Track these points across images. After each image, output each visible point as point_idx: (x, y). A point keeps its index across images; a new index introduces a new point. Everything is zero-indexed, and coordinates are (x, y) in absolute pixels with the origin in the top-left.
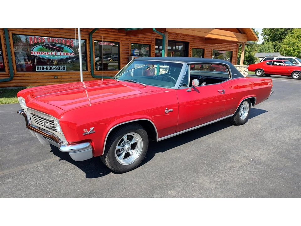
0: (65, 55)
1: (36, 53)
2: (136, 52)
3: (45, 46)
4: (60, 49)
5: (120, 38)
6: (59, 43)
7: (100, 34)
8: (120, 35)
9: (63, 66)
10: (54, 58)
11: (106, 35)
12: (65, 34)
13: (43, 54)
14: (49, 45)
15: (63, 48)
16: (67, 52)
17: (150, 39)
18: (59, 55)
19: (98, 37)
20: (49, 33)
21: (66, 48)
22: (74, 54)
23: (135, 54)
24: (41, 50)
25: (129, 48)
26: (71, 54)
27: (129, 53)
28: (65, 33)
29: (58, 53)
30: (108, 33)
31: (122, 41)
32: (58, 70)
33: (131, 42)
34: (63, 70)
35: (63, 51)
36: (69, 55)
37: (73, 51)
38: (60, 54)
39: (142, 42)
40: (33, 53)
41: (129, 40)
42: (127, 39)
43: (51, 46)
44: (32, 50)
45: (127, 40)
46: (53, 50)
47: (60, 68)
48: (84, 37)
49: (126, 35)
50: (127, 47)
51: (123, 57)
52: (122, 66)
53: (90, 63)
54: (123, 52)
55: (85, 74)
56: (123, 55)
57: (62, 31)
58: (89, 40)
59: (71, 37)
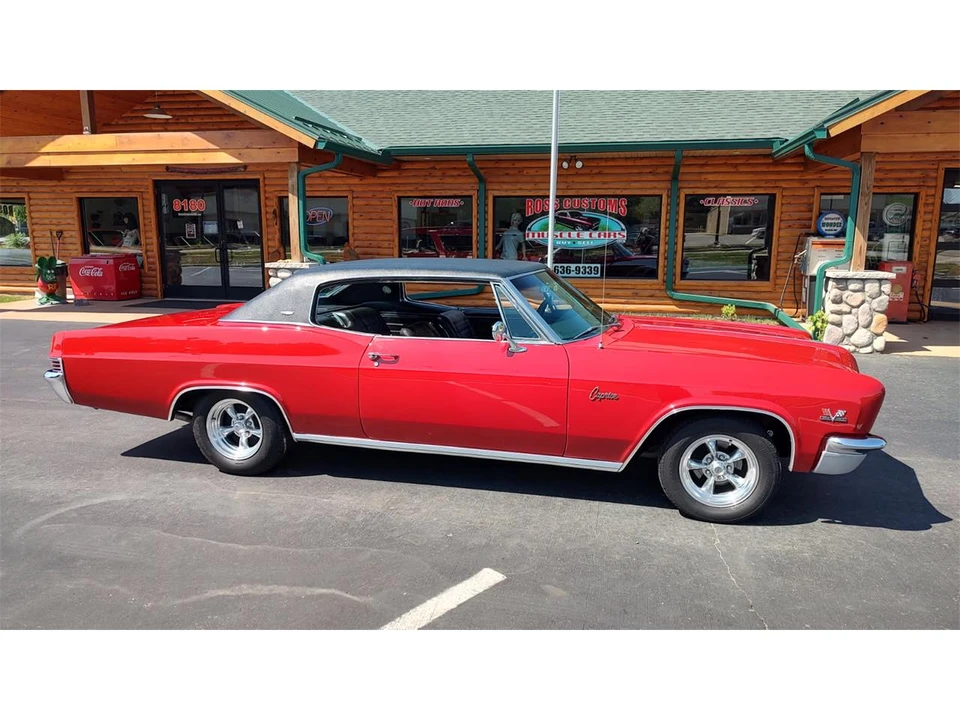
0: (602, 237)
1: (536, 235)
2: (830, 221)
4: (592, 225)
5: (776, 181)
6: (590, 210)
7: (707, 176)
8: (779, 173)
9: (593, 265)
10: (574, 246)
11: (727, 177)
12: (605, 186)
14: (565, 215)
15: (598, 220)
16: (608, 230)
17: (917, 174)
18: (587, 239)
19: (699, 185)
20: (567, 189)
22: (625, 234)
23: (824, 229)
25: (811, 211)
26: (617, 236)
27: (810, 227)
28: (605, 183)
29: (585, 235)
30: (734, 170)
31: (784, 189)
32: (581, 275)
33: (823, 191)
34: (593, 275)
35: (596, 229)
36: (612, 237)
37: (624, 227)
38: (590, 236)
40: (531, 235)
41: (812, 184)
42: (805, 182)
43: (569, 218)
44: (529, 229)
45: (807, 185)
46: (573, 226)
47: (587, 270)
48: (655, 188)
49: (802, 169)
50: (803, 208)
51: (782, 241)
52: (777, 269)
53: (666, 258)
54: (783, 225)
55: (648, 287)
56: (782, 233)
57: (599, 179)
58: (668, 196)
59: (618, 192)
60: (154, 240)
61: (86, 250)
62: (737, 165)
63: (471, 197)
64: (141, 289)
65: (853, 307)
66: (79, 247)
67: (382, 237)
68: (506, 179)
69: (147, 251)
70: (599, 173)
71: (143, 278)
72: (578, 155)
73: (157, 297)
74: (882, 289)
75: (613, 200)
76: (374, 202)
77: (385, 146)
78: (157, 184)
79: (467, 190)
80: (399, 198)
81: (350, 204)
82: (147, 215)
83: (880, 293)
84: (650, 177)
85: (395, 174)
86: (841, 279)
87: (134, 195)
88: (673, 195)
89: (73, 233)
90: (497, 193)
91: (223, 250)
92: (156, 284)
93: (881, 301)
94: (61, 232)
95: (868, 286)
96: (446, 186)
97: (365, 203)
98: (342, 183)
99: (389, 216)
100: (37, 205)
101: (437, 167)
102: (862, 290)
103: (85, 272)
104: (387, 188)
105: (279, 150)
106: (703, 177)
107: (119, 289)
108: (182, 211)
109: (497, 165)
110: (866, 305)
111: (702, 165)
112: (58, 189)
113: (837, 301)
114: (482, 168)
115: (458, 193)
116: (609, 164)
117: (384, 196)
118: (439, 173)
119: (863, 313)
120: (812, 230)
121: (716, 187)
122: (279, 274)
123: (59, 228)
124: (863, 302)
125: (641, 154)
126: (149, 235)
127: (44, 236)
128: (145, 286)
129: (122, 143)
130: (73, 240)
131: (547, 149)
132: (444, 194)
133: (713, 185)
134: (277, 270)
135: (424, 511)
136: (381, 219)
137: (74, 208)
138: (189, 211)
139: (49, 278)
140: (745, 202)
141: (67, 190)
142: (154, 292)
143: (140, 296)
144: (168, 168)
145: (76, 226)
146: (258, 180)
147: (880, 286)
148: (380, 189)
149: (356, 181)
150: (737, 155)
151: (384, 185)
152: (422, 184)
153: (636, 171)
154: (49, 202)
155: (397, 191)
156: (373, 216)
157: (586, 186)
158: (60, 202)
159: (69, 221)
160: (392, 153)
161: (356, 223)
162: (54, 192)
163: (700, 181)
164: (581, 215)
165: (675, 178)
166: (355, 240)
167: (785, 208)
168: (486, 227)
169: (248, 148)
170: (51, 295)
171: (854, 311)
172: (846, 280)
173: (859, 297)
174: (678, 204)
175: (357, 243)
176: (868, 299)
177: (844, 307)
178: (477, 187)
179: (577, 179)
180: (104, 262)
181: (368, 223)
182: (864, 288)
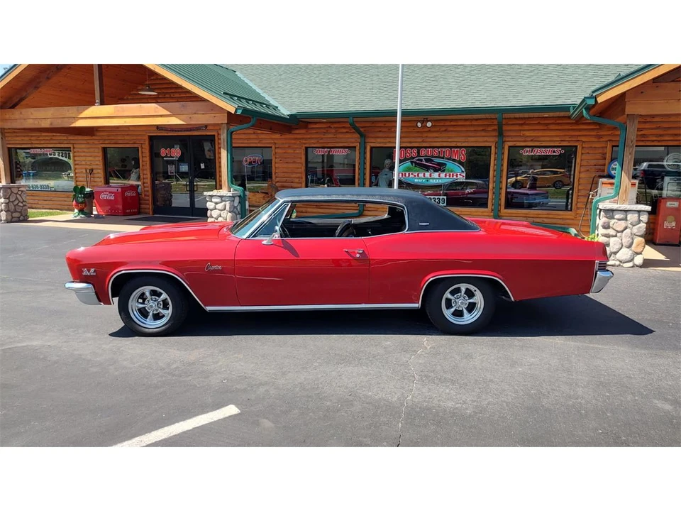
0: (448, 177)
3: (415, 163)
4: (440, 168)
5: (579, 136)
6: (439, 157)
7: (525, 132)
8: (580, 130)
9: (441, 197)
10: (428, 183)
11: (539, 134)
12: (450, 140)
13: (411, 176)
14: (421, 160)
15: (445, 164)
16: (452, 171)
18: (437, 178)
19: (518, 139)
20: (423, 142)
21: (450, 165)
22: (464, 175)
23: (613, 172)
24: (409, 169)
25: (605, 159)
26: (459, 176)
27: (603, 171)
28: (449, 138)
29: (436, 175)
30: (545, 128)
31: (584, 142)
33: (614, 144)
35: (444, 171)
36: (455, 177)
37: (463, 170)
38: (439, 176)
39: (653, 141)
41: (606, 139)
42: (600, 137)
43: (424, 163)
45: (601, 140)
46: (427, 168)
47: (437, 200)
48: (486, 141)
49: (598, 127)
50: (599, 157)
51: (581, 181)
52: (578, 202)
53: (494, 193)
54: (582, 169)
55: (480, 214)
56: (582, 175)
57: (444, 134)
58: (496, 148)
59: (459, 144)
60: (149, 176)
61: (107, 182)
62: (547, 124)
63: (355, 147)
64: (139, 209)
65: (618, 232)
66: (102, 180)
67: (294, 176)
68: (380, 135)
69: (144, 183)
70: (445, 130)
71: (141, 201)
72: (429, 118)
73: (149, 213)
74: (641, 218)
75: (456, 150)
76: (290, 151)
77: (294, 112)
78: (151, 138)
79: (353, 143)
80: (307, 148)
81: (273, 152)
82: (144, 159)
83: (640, 221)
84: (483, 134)
85: (303, 131)
86: (608, 210)
87: (136, 146)
88: (500, 146)
89: (99, 171)
90: (373, 145)
91: (191, 183)
92: (148, 205)
93: (640, 227)
94: (92, 170)
95: (629, 216)
96: (337, 140)
97: (284, 151)
98: (267, 138)
99: (299, 161)
100: (78, 152)
101: (332, 126)
102: (625, 219)
103: (103, 196)
104: (298, 142)
105: (214, 115)
106: (522, 133)
107: (124, 208)
108: (166, 156)
109: (373, 125)
110: (628, 230)
111: (522, 124)
112: (91, 142)
113: (606, 227)
114: (362, 127)
115: (346, 145)
116: (452, 123)
117: (296, 147)
118: (334, 131)
119: (626, 236)
120: (605, 174)
121: (532, 141)
122: (213, 200)
123: (91, 167)
124: (626, 228)
125: (475, 116)
126: (145, 172)
127: (82, 172)
128: (143, 206)
129: (119, 111)
130: (99, 175)
131: (394, 113)
132: (337, 145)
133: (530, 139)
134: (212, 196)
135: (220, 363)
136: (294, 162)
137: (100, 154)
138: (171, 157)
139: (80, 200)
140: (554, 152)
141: (96, 142)
142: (147, 211)
143: (139, 213)
144: (158, 127)
145: (101, 166)
146: (214, 135)
147: (639, 216)
148: (293, 142)
149: (278, 136)
150: (546, 117)
151: (296, 139)
152: (322, 139)
153: (472, 129)
154: (86, 150)
155: (305, 143)
156: (288, 161)
157: (437, 140)
158: (92, 150)
159: (97, 163)
160: (298, 117)
161: (277, 165)
162: (88, 143)
163: (520, 136)
164: (433, 161)
165: (501, 134)
166: (276, 177)
167: (584, 157)
168: (365, 169)
169: (195, 114)
170: (81, 211)
171: (619, 234)
172: (612, 211)
173: (623, 224)
174: (503, 154)
175: (278, 179)
176: (630, 226)
177: (611, 232)
178: (359, 140)
179: (430, 135)
180: (115, 190)
181: (285, 165)
182: (626, 217)
